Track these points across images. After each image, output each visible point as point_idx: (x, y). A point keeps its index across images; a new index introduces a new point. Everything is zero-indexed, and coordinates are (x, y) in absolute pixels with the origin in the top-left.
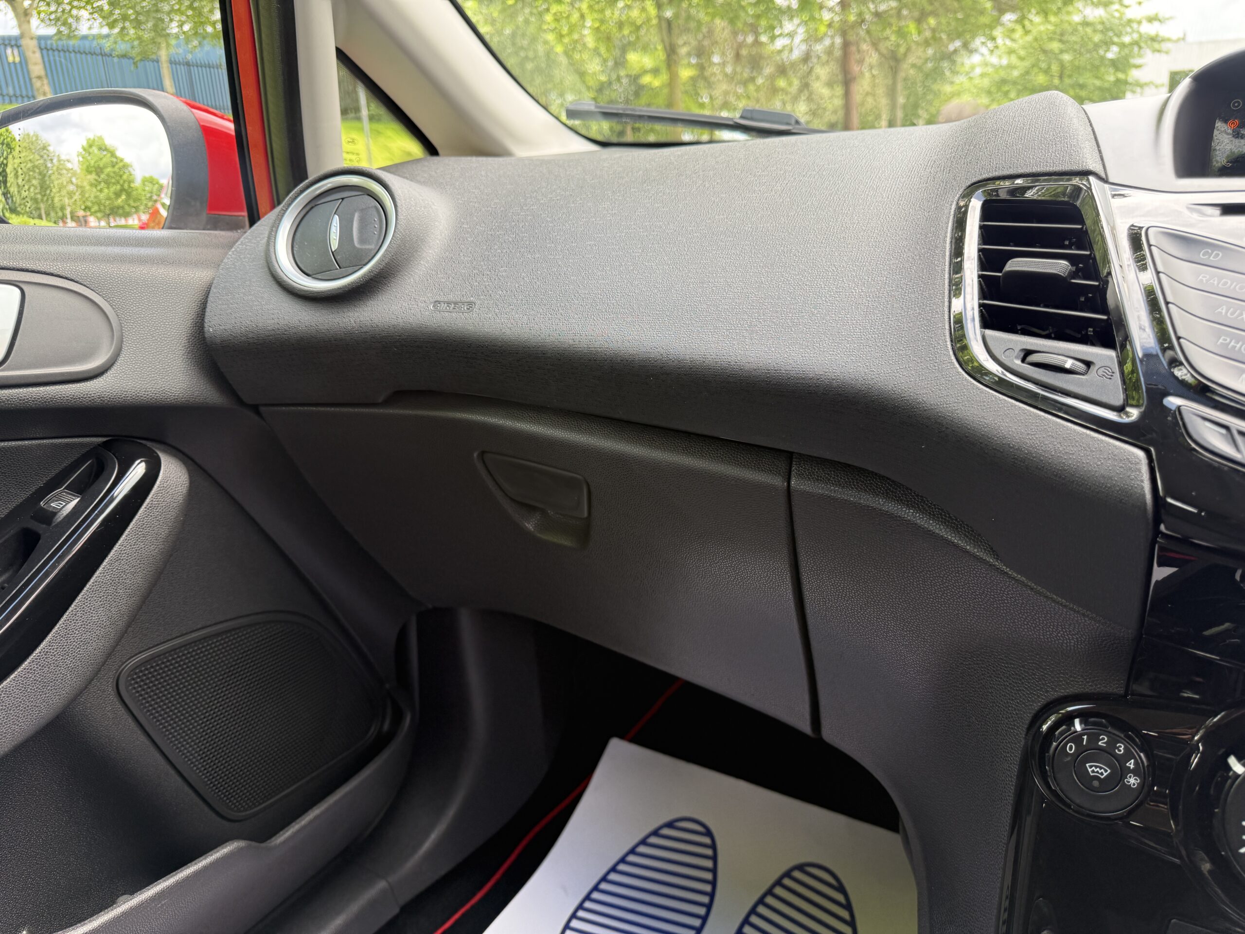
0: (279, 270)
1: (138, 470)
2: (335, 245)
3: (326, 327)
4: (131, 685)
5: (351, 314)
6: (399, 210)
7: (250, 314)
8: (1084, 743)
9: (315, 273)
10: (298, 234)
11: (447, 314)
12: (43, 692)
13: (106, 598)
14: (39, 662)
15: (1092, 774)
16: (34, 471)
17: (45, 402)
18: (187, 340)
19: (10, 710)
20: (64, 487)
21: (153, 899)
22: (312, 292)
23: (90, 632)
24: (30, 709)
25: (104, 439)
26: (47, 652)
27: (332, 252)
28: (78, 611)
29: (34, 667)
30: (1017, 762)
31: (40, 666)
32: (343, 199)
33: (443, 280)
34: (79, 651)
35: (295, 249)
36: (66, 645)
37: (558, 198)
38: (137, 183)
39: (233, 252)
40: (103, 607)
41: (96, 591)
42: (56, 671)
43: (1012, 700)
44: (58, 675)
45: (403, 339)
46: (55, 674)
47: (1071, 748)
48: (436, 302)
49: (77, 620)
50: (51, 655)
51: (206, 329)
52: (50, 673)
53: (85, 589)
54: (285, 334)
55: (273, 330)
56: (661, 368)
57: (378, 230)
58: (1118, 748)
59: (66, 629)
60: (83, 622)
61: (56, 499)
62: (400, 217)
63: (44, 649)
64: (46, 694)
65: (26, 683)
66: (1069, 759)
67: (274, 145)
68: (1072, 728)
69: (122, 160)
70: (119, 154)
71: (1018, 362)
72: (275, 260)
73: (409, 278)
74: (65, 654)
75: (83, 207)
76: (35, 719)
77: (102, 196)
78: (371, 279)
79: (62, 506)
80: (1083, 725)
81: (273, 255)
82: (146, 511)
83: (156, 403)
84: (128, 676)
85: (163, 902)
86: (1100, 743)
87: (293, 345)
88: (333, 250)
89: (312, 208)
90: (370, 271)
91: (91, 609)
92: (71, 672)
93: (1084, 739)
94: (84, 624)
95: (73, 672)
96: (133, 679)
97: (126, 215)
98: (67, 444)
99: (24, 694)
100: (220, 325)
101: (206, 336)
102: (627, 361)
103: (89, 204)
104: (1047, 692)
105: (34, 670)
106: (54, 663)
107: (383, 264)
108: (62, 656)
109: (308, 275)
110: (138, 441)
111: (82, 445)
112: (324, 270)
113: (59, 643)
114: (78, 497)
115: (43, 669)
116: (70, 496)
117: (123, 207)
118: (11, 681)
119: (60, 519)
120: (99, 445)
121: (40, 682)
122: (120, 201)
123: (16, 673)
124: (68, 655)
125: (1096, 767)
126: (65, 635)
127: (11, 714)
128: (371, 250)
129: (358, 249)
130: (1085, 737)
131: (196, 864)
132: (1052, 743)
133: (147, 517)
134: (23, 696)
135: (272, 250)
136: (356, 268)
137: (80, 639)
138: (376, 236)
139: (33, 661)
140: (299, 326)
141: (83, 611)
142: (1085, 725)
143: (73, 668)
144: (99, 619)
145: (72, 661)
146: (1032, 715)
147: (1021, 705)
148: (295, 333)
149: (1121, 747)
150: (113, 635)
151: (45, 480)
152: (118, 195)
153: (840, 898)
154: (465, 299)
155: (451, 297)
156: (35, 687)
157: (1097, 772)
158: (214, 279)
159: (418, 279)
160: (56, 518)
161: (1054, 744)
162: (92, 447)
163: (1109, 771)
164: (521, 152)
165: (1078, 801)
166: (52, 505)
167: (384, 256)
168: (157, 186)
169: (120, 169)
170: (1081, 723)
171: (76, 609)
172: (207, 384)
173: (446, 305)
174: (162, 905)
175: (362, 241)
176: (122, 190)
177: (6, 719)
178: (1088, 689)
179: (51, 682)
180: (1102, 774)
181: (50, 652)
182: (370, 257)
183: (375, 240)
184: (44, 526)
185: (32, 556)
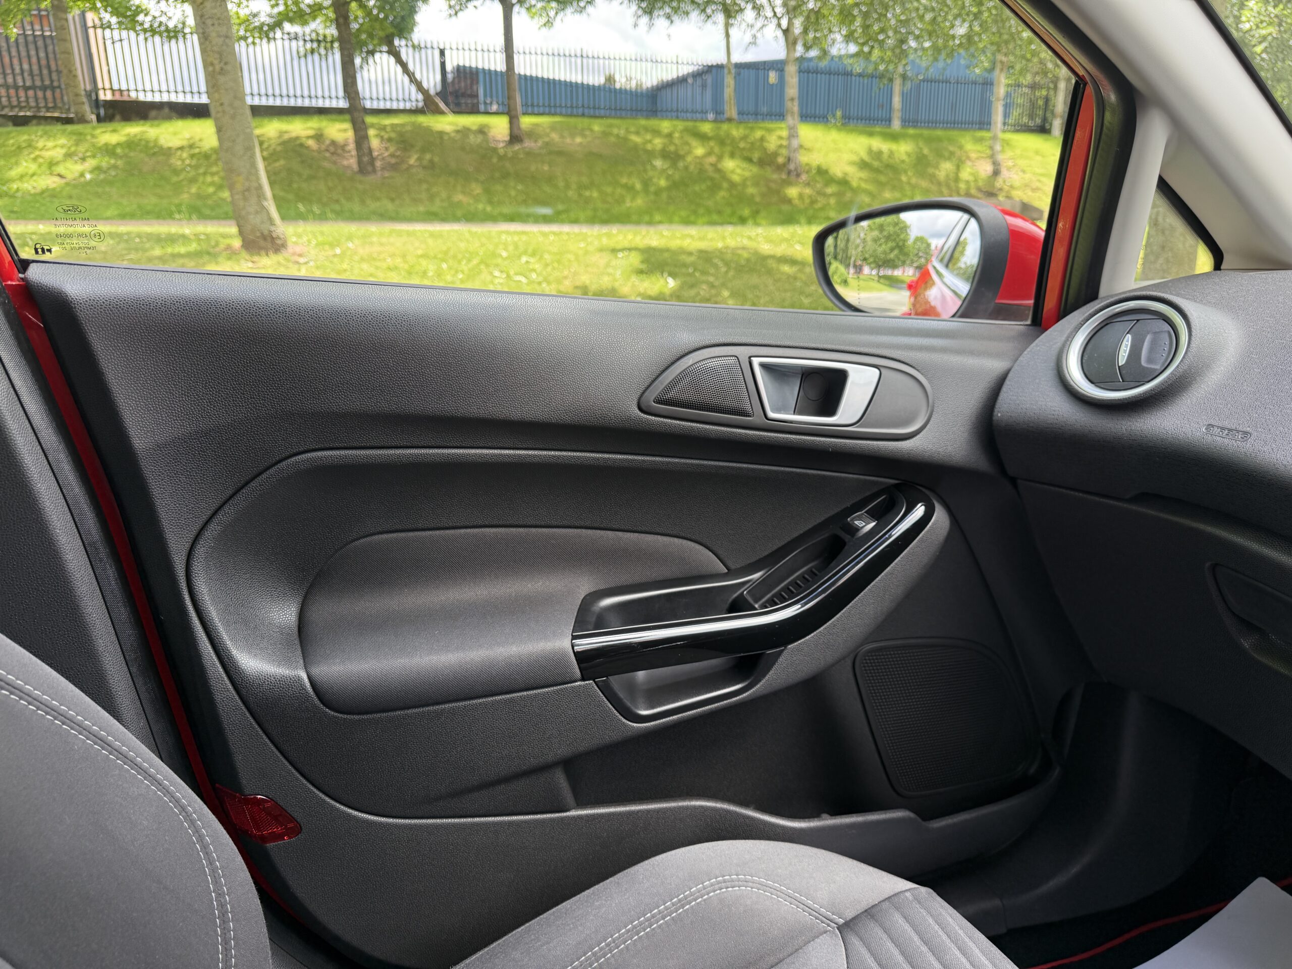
0: (1067, 375)
1: (919, 511)
2: (1122, 360)
3: (1099, 429)
5: (1124, 422)
6: (1193, 339)
9: (1099, 381)
10: (1090, 346)
11: (1218, 438)
13: (878, 598)
14: (829, 629)
19: (806, 656)
20: (864, 511)
22: (1092, 398)
23: (862, 619)
24: (815, 660)
25: (896, 482)
26: (834, 625)
27: (1119, 367)
28: (859, 603)
32: (1138, 320)
33: (1221, 406)
34: (852, 630)
35: (1085, 358)
40: (874, 604)
48: (1209, 425)
49: (856, 609)
50: (837, 627)
51: (995, 413)
53: (867, 588)
57: (1167, 353)
59: (850, 612)
61: (859, 519)
62: (1193, 345)
63: (834, 621)
65: (819, 641)
67: (1076, 259)
72: (1065, 365)
73: (1187, 399)
78: (1151, 396)
79: (862, 525)
81: (1064, 361)
82: (917, 543)
83: (942, 463)
84: (863, 655)
88: (1120, 364)
89: (1109, 323)
90: (1152, 389)
96: (866, 660)
99: (816, 648)
100: (1008, 412)
101: (994, 418)
105: (825, 635)
107: (1166, 385)
109: (1092, 382)
110: (922, 489)
111: (881, 483)
112: (1108, 380)
114: (875, 521)
116: (868, 519)
118: (810, 638)
119: (860, 535)
120: (892, 485)
123: (815, 633)
124: (846, 631)
126: (848, 616)
127: (805, 659)
128: (1156, 370)
129: (1144, 368)
134: (813, 649)
135: (1064, 357)
136: (1139, 384)
137: (855, 621)
138: (1164, 358)
139: (826, 629)
140: (1075, 424)
144: (870, 611)
145: (846, 635)
150: (873, 626)
151: (852, 502)
154: (1240, 429)
155: (1226, 424)
156: (821, 646)
159: (1195, 401)
160: (857, 534)
162: (887, 486)
166: (855, 522)
167: (1167, 378)
171: (859, 600)
172: (982, 455)
173: (1219, 430)
174: (852, 833)
175: (1150, 360)
181: (837, 625)
182: (1154, 376)
183: (1162, 361)
184: (849, 537)
185: (840, 557)
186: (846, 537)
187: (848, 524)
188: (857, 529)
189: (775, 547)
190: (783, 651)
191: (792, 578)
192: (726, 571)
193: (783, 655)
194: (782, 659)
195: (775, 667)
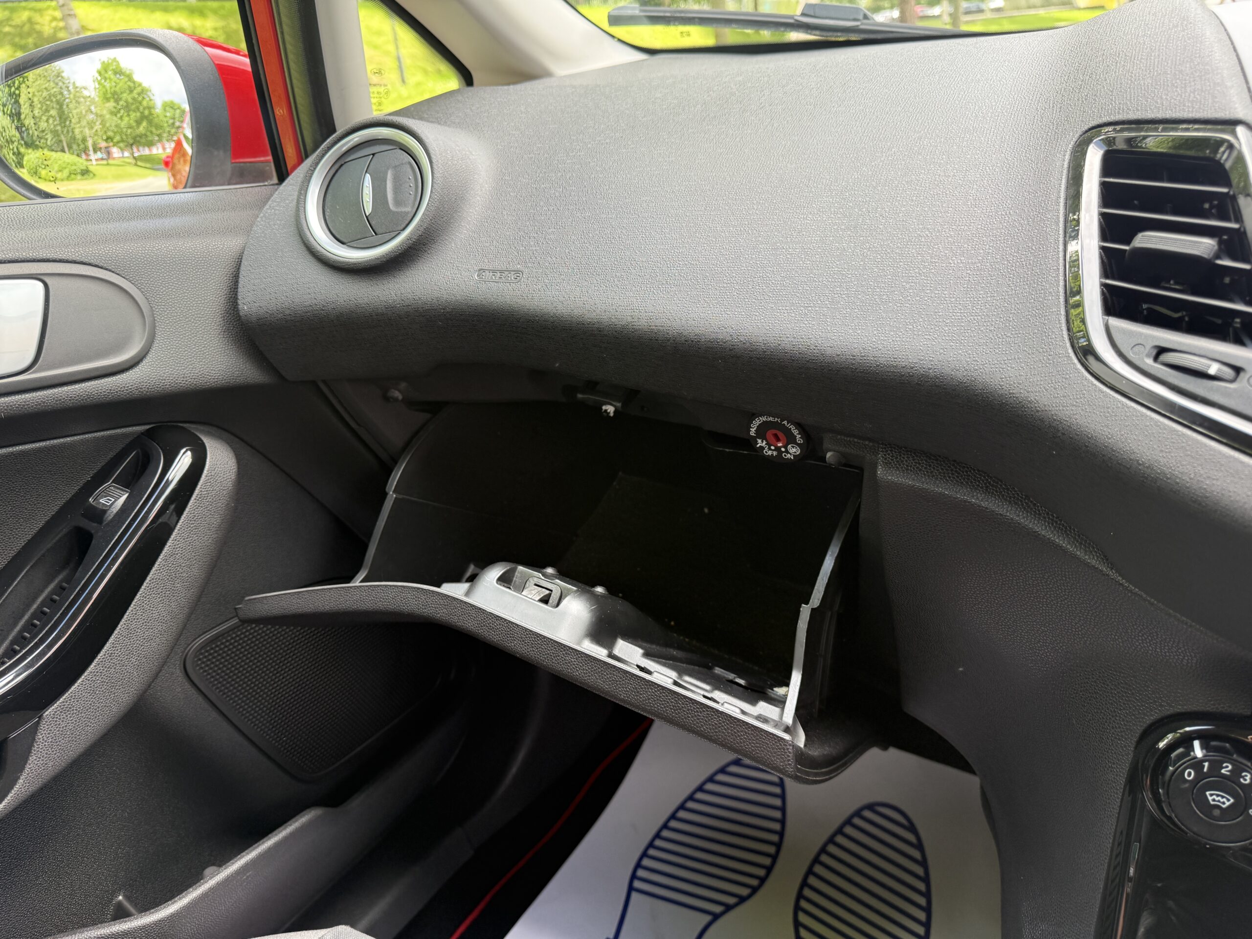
0: (311, 239)
1: (184, 460)
2: (369, 209)
3: (366, 300)
4: (198, 665)
6: (435, 167)
7: (285, 288)
8: (1205, 770)
9: (350, 240)
10: (329, 196)
11: (493, 285)
12: (111, 692)
13: (165, 593)
14: (105, 664)
15: (1212, 803)
16: (80, 466)
17: (82, 400)
18: (221, 317)
19: (82, 713)
20: (111, 481)
21: (238, 872)
22: (347, 263)
23: (152, 629)
24: (101, 710)
25: (147, 427)
26: (111, 653)
27: (367, 217)
28: (137, 610)
29: (100, 670)
30: (1123, 774)
31: (106, 667)
32: (373, 154)
33: (487, 245)
34: (143, 648)
35: (327, 214)
36: (130, 645)
37: (608, 141)
38: (158, 110)
39: (262, 218)
40: (162, 603)
41: (153, 588)
42: (122, 671)
43: (1120, 710)
44: (124, 674)
45: (448, 312)
46: (121, 674)
47: (1189, 774)
48: (480, 270)
49: (137, 619)
50: (116, 656)
51: (240, 307)
52: (117, 673)
53: (143, 587)
54: (323, 310)
55: (311, 306)
56: (730, 350)
57: (414, 190)
58: (1243, 777)
59: (128, 629)
60: (144, 620)
61: (105, 494)
62: (437, 175)
63: (108, 650)
64: (114, 694)
65: (94, 685)
66: (1187, 785)
67: (296, 90)
68: (1192, 753)
69: (140, 85)
70: (136, 78)
71: (1150, 361)
72: (307, 228)
73: (450, 243)
74: (129, 653)
75: (105, 137)
76: (107, 719)
77: (123, 124)
78: (410, 248)
79: (111, 502)
80: (1204, 751)
81: (304, 221)
82: (196, 502)
83: (195, 388)
84: (195, 656)
85: (248, 874)
86: (1223, 771)
87: (332, 321)
88: (367, 214)
89: (342, 165)
90: (409, 238)
91: (150, 607)
92: (137, 669)
93: (1204, 766)
94: (146, 622)
95: (139, 669)
96: (200, 659)
97: (150, 144)
98: (110, 436)
99: (93, 696)
100: (255, 302)
101: (241, 314)
102: (692, 341)
103: (110, 134)
104: (1161, 706)
105: (101, 673)
106: (119, 664)
107: (422, 229)
108: (127, 655)
109: (343, 243)
110: (181, 425)
111: (125, 435)
112: (359, 237)
113: (122, 643)
114: (127, 492)
115: (109, 671)
116: (118, 491)
117: (146, 135)
118: (79, 686)
119: (110, 518)
120: (142, 434)
121: (107, 683)
122: (142, 129)
123: (83, 677)
124: (132, 654)
125: (1218, 795)
126: (128, 635)
127: (83, 717)
128: (408, 213)
129: (394, 213)
130: (1206, 764)
131: (276, 835)
132: (1168, 768)
133: (197, 508)
134: (92, 698)
135: (302, 216)
136: (393, 234)
137: (143, 637)
138: (413, 196)
139: (99, 664)
140: (337, 301)
141: (143, 609)
142: (1207, 751)
143: (138, 666)
144: (160, 615)
145: (136, 659)
146: (1143, 728)
147: (1130, 716)
148: (334, 309)
149: (1246, 776)
150: (175, 629)
151: (92, 473)
152: (139, 122)
153: (911, 837)
154: (511, 268)
155: (497, 265)
156: (103, 689)
157: (1219, 801)
158: (244, 248)
159: (459, 244)
160: (106, 516)
161: (1171, 768)
162: (135, 436)
163: (1232, 801)
164: (560, 70)
165: (1195, 829)
166: (101, 501)
167: (421, 220)
168: (178, 111)
169: (139, 94)
170: (1203, 747)
171: (135, 608)
172: (246, 363)
173: (491, 274)
174: (248, 877)
175: (398, 203)
176: (143, 117)
177: (79, 722)
178: (1209, 707)
179: (119, 681)
180: (1224, 803)
181: (115, 653)
182: (407, 222)
183: (411, 202)
184: (95, 525)
185: (87, 558)
186: (91, 526)
187: (91, 506)
188: (104, 511)
190: (38, 723)
191: (35, 606)
193: (41, 729)
194: (42, 735)
195: (34, 750)
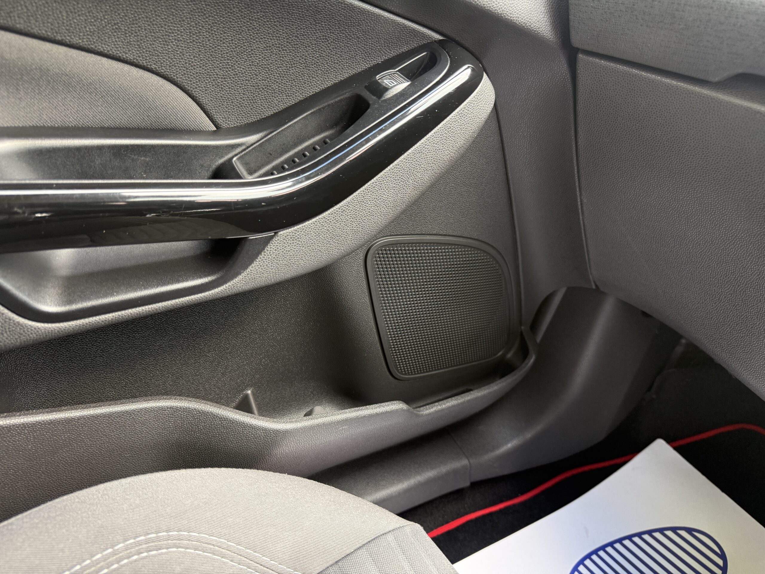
1: (463, 75)
19: (303, 247)
20: (397, 69)
21: (339, 423)
23: (378, 207)
24: (316, 252)
25: (442, 37)
26: (344, 210)
28: (376, 185)
29: (331, 219)
31: (335, 219)
34: (365, 219)
36: (358, 211)
40: (394, 190)
41: (395, 173)
42: (344, 229)
50: (346, 214)
52: (340, 228)
61: (389, 77)
79: (393, 85)
84: (377, 250)
111: (424, 35)
114: (408, 81)
116: (401, 79)
119: (389, 96)
127: (303, 250)
133: (455, 122)
134: (315, 239)
137: (369, 209)
139: (332, 214)
141: (380, 187)
143: (355, 232)
144: (388, 198)
145: (357, 225)
150: (390, 216)
151: (383, 58)
156: (325, 236)
160: (386, 93)
162: (430, 41)
166: (385, 81)
174: (343, 429)
184: (374, 98)
185: (360, 121)
186: (371, 98)
187: (377, 82)
188: (386, 89)
189: (282, 106)
190: (272, 237)
191: (300, 148)
192: (215, 129)
193: (272, 243)
194: (271, 248)
195: (260, 258)
